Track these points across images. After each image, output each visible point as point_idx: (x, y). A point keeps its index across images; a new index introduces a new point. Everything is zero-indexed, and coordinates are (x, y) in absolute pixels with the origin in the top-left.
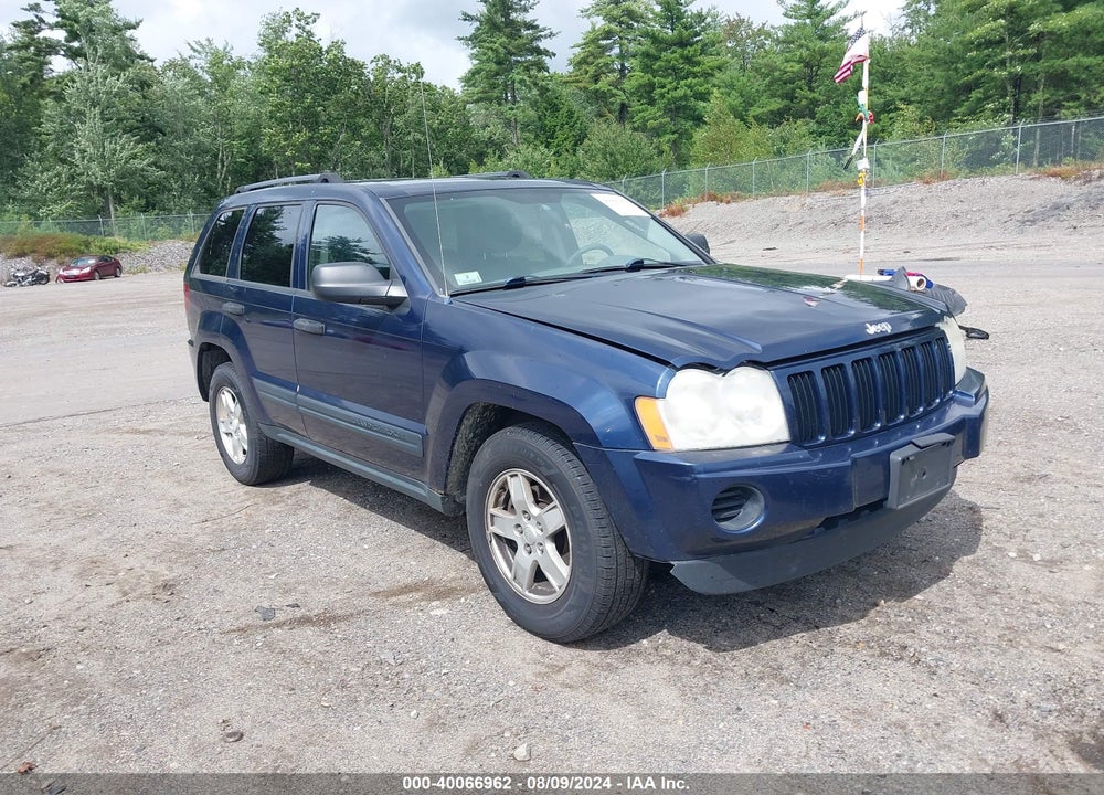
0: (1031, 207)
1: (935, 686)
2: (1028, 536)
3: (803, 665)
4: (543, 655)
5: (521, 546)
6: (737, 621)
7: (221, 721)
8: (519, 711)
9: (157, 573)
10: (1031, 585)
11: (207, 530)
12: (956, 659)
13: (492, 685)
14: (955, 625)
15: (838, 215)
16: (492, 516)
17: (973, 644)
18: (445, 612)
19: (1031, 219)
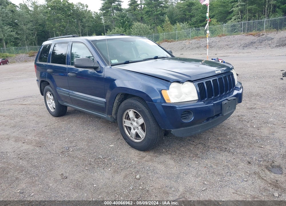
0: (246, 43)
1: (234, 157)
2: (252, 122)
3: (203, 154)
4: (139, 154)
5: (132, 128)
6: (185, 144)
7: (61, 174)
8: (136, 167)
9: (36, 140)
10: (254, 133)
11: (47, 129)
12: (238, 151)
13: (128, 162)
14: (237, 143)
15: (198, 45)
16: (124, 121)
17: (242, 147)
18: (113, 146)
19: (246, 46)
